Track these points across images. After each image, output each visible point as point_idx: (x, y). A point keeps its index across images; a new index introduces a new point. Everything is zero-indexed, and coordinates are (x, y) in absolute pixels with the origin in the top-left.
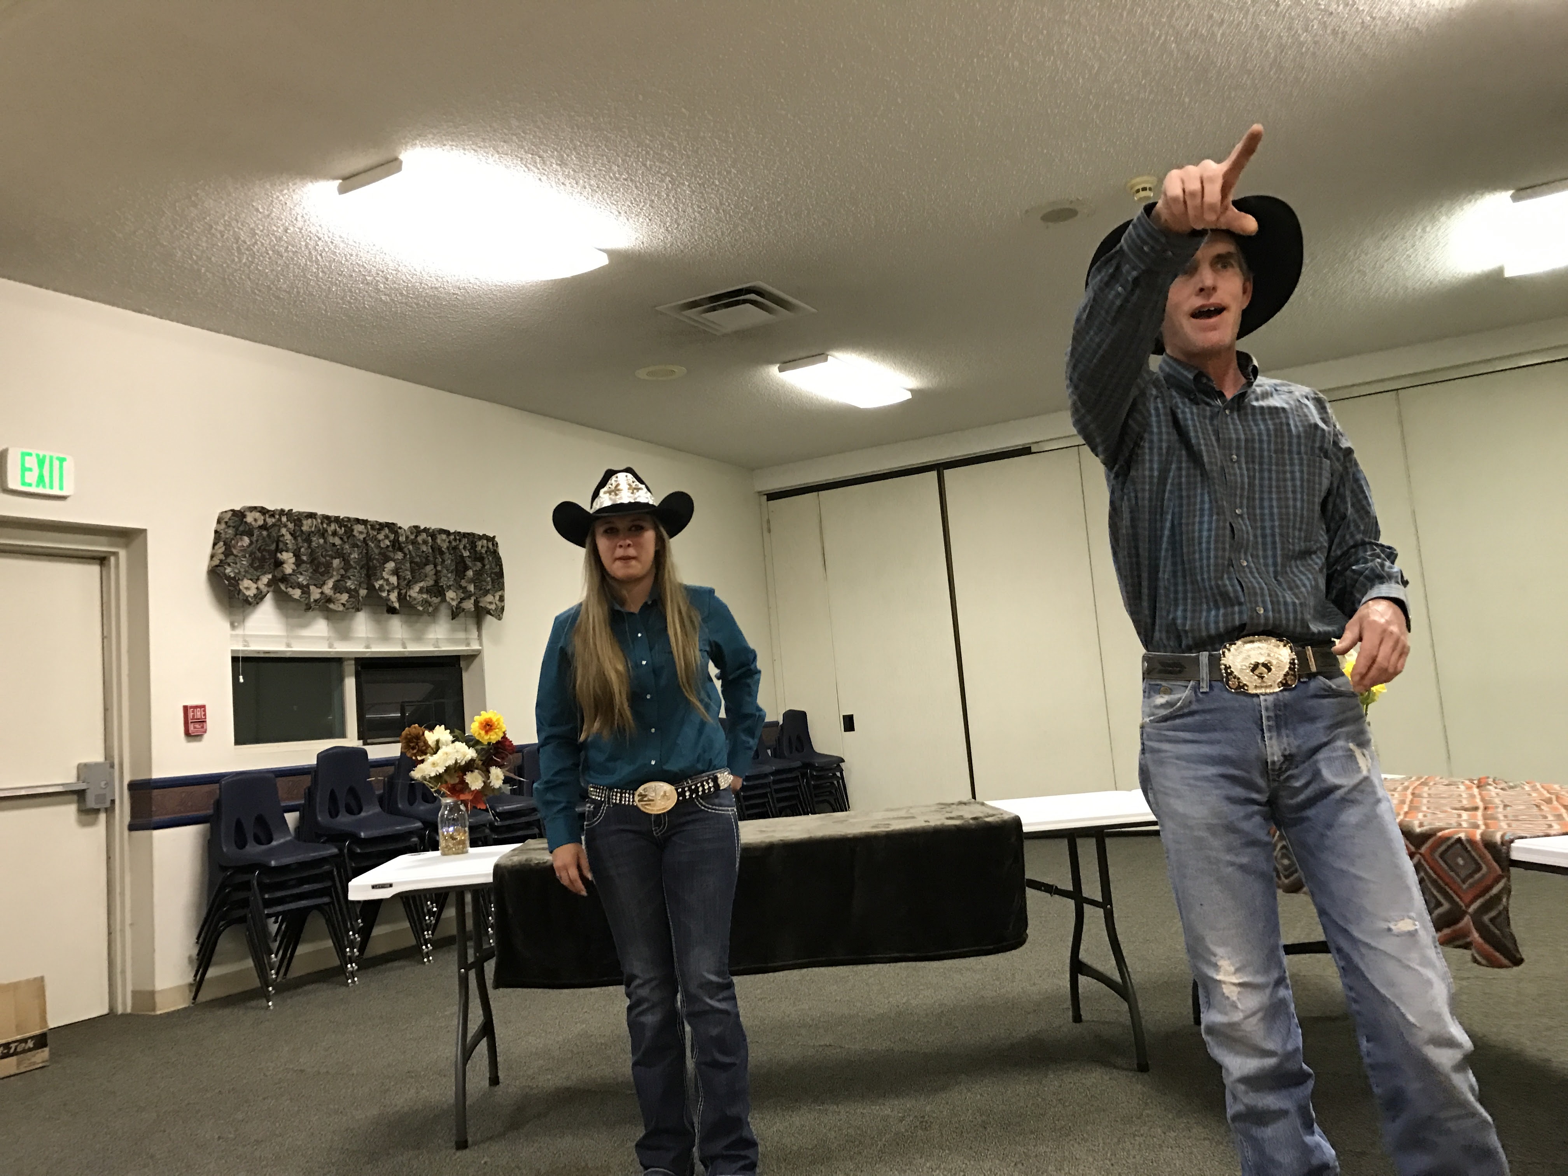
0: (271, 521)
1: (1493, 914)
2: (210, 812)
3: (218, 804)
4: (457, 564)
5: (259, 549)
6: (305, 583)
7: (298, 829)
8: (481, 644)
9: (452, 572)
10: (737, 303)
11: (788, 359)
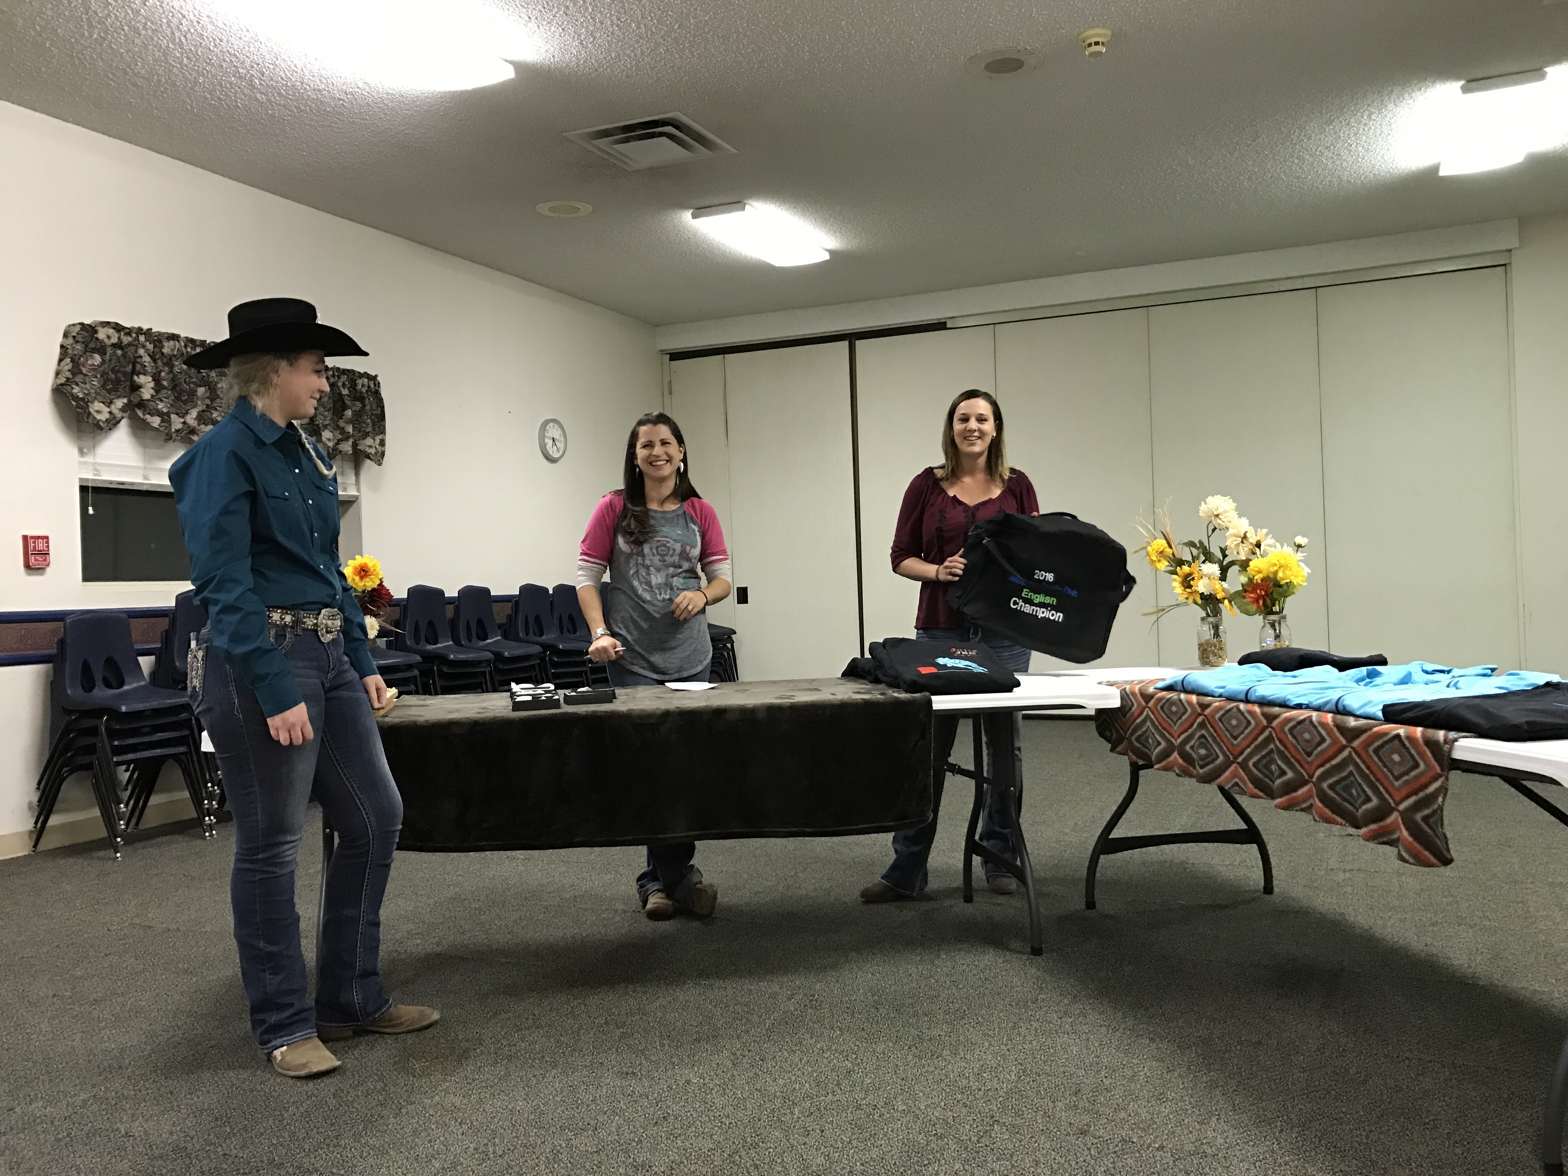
0: (126, 340)
1: (1427, 812)
2: (54, 651)
3: (62, 643)
4: (334, 402)
5: (113, 370)
6: (165, 410)
7: (153, 674)
8: (358, 490)
9: (329, 410)
10: (652, 136)
11: (702, 204)
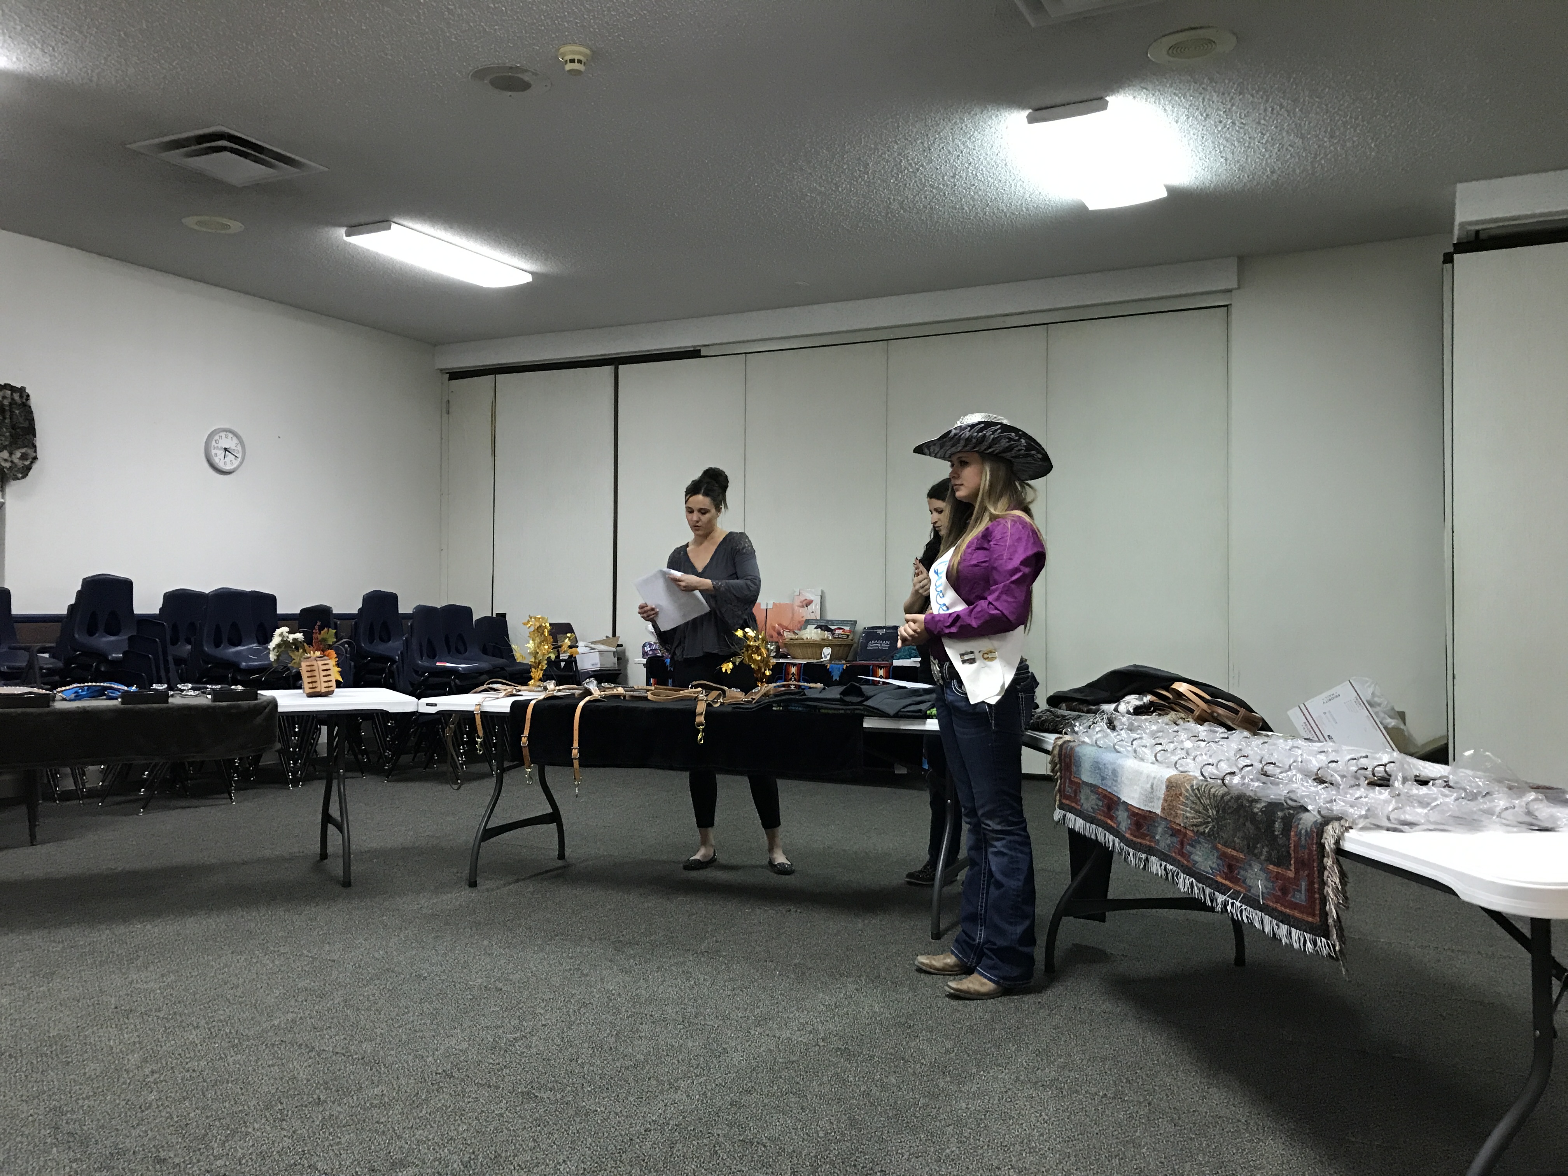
10: (216, 150)
11: (355, 221)
